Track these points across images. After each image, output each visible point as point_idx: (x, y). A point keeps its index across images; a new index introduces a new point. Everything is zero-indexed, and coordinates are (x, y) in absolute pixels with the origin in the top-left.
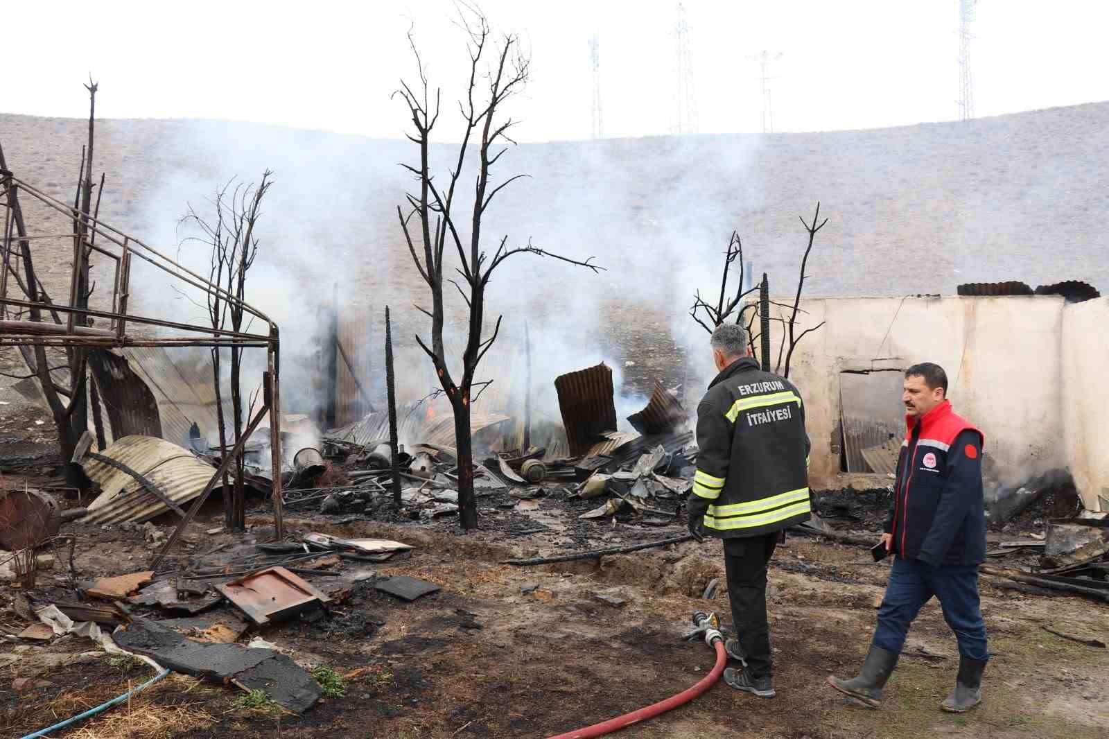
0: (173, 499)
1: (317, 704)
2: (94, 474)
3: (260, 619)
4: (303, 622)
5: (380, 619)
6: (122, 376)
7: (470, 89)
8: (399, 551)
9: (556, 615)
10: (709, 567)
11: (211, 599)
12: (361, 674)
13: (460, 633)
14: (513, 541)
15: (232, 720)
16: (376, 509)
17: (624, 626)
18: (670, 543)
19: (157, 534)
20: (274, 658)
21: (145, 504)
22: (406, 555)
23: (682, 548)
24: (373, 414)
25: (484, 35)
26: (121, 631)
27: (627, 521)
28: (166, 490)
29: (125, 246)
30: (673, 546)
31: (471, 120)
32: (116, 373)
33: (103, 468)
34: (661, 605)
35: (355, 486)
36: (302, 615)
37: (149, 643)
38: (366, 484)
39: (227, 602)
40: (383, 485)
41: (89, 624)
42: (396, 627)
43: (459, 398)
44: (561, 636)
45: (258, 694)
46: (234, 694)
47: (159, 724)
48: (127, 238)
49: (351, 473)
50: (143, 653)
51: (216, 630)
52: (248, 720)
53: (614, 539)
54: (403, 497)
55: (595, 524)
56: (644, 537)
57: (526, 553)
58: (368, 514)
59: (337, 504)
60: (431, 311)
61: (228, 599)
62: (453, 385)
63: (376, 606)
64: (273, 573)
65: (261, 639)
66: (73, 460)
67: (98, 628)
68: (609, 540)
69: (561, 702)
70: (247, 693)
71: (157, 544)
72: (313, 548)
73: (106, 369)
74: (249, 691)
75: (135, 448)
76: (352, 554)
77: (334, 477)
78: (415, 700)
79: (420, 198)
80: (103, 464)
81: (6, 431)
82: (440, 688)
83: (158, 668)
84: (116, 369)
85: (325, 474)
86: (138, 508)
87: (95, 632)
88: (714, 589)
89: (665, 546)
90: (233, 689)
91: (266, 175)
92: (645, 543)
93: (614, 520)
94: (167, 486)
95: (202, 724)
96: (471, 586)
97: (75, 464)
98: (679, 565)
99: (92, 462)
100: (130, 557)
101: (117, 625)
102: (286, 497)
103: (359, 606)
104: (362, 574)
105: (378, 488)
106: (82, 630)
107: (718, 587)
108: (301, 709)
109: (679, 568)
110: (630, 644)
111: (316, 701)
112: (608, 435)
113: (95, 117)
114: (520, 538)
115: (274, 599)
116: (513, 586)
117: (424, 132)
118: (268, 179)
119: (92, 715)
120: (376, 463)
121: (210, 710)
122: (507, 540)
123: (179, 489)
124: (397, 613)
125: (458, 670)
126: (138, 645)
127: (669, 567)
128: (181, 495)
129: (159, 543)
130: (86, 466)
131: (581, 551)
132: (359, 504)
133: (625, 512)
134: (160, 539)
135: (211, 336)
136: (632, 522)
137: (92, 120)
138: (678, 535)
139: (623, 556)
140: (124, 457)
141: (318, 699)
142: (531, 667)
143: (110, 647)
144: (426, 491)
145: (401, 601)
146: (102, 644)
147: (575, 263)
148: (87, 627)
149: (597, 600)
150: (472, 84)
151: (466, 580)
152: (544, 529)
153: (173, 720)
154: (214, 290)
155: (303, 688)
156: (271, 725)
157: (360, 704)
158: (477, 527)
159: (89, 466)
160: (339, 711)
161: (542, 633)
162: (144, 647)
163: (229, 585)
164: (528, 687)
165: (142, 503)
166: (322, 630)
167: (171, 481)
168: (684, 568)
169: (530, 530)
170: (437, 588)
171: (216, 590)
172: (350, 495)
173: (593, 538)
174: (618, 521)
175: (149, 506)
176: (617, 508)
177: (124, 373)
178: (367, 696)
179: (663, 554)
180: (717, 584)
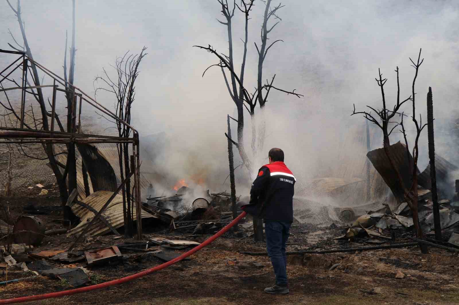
0: (113, 225)
2: (77, 212)
3: (90, 262)
6: (95, 158)
21: (98, 228)
28: (110, 220)
32: (93, 156)
33: (82, 209)
41: (23, 263)
45: (64, 280)
51: (71, 266)
61: (86, 257)
64: (111, 248)
66: (67, 205)
73: (88, 154)
74: (61, 279)
75: (100, 198)
80: (81, 207)
81: (54, 191)
83: (37, 274)
84: (93, 154)
86: (95, 230)
91: (143, 50)
94: (112, 218)
97: (68, 206)
99: (77, 206)
102: (178, 225)
106: (19, 265)
115: (102, 256)
118: (144, 53)
123: (117, 219)
128: (118, 223)
130: (73, 208)
140: (94, 203)
148: (21, 264)
155: (82, 280)
158: (263, 241)
159: (75, 207)
163: (91, 252)
165: (97, 227)
167: (114, 215)
175: (100, 229)
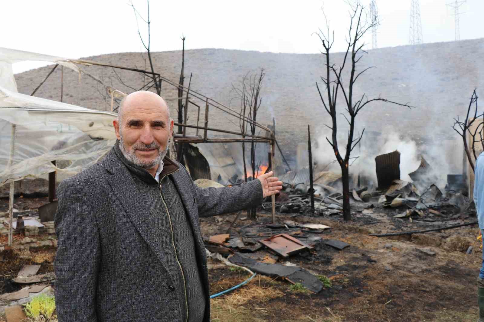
1: (322, 290)
3: (285, 254)
4: (301, 257)
5: (331, 257)
6: (195, 155)
7: (350, 30)
8: (326, 229)
9: (406, 258)
10: (465, 241)
11: (258, 246)
12: (336, 279)
13: (368, 264)
14: (368, 226)
15: (291, 294)
16: (304, 211)
17: (437, 265)
18: (441, 229)
19: (220, 219)
20: (301, 270)
22: (328, 230)
23: (447, 231)
24: (291, 171)
25: (357, 6)
26: (232, 257)
27: (416, 219)
29: (207, 102)
30: (443, 231)
31: (350, 44)
32: (193, 154)
34: (452, 256)
35: (293, 202)
36: (300, 254)
37: (243, 262)
38: (297, 201)
39: (266, 247)
40: (305, 201)
41: (216, 254)
42: (339, 260)
43: (344, 163)
44: (412, 267)
45: (298, 284)
46: (287, 284)
47: (263, 294)
48: (207, 98)
49: (290, 196)
50: (243, 266)
51: (267, 258)
52: (297, 295)
53: (413, 227)
54: (315, 206)
55: (402, 220)
56: (427, 226)
57: (376, 232)
58: (301, 213)
59: (287, 209)
60: (332, 127)
61: (266, 246)
62: (341, 159)
63: (327, 251)
64: (282, 236)
65: (289, 262)
67: (221, 255)
68: (411, 227)
69: (425, 295)
70: (293, 284)
71: (220, 223)
72: (289, 227)
73: (190, 153)
74: (294, 283)
75: (202, 184)
76: (307, 230)
77: (283, 197)
78: (362, 290)
79: (326, 78)
82: (370, 286)
83: (252, 273)
84: (193, 152)
85: (280, 196)
87: (220, 257)
88: (471, 251)
89: (439, 231)
90: (286, 282)
91: (262, 70)
92: (428, 229)
93: (410, 219)
95: (279, 295)
96: (363, 245)
98: (448, 240)
100: (211, 228)
101: (228, 255)
103: (319, 251)
104: (317, 238)
105: (302, 202)
106: (214, 256)
107: (473, 250)
108: (317, 291)
109: (449, 241)
110: (444, 272)
111: (322, 289)
112: (397, 181)
113: (185, 49)
114: (371, 225)
115: (287, 247)
116: (381, 245)
117: (328, 50)
118: (264, 72)
119: (235, 289)
120: (299, 192)
121: (280, 290)
122: (366, 226)
124: (337, 255)
125: (375, 279)
126: (240, 263)
127: (443, 240)
129: (221, 223)
131: (400, 232)
132: (296, 209)
133: (415, 215)
134: (221, 221)
135: (251, 138)
136: (418, 220)
137: (183, 51)
138: (443, 226)
139: (422, 234)
141: (323, 288)
142: (405, 279)
143: (228, 263)
144: (323, 204)
145: (337, 249)
146: (224, 262)
147: (401, 105)
148: (215, 255)
149: (422, 252)
150: (351, 28)
151: (360, 242)
152: (379, 221)
153: (268, 293)
154: (242, 117)
155: (315, 283)
156: (307, 297)
157: (340, 291)
158: (351, 220)
160: (333, 293)
161: (403, 265)
162: (242, 264)
163: (265, 241)
164: (407, 287)
166: (309, 260)
168: (452, 241)
169: (374, 222)
170: (348, 245)
171: (259, 242)
172: (292, 205)
173: (403, 226)
174: (413, 219)
176: (411, 213)
177: (196, 154)
178: (341, 288)
179: (439, 234)
180: (472, 248)
